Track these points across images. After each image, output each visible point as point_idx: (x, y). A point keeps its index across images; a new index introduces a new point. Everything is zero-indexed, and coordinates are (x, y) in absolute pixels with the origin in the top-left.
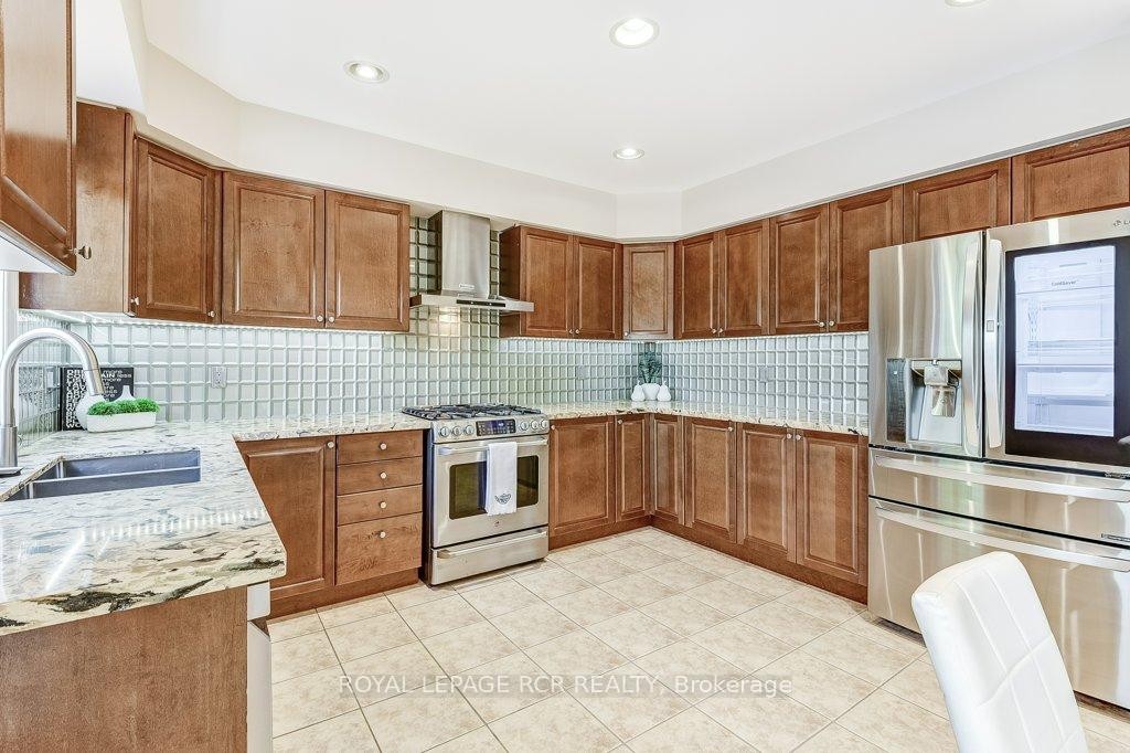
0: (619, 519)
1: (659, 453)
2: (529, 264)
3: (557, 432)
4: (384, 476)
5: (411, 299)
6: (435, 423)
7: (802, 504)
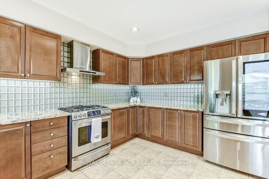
0: (129, 137)
1: (140, 117)
2: (102, 61)
3: (112, 113)
4: (52, 135)
5: (62, 69)
6: (72, 113)
7: (183, 130)
